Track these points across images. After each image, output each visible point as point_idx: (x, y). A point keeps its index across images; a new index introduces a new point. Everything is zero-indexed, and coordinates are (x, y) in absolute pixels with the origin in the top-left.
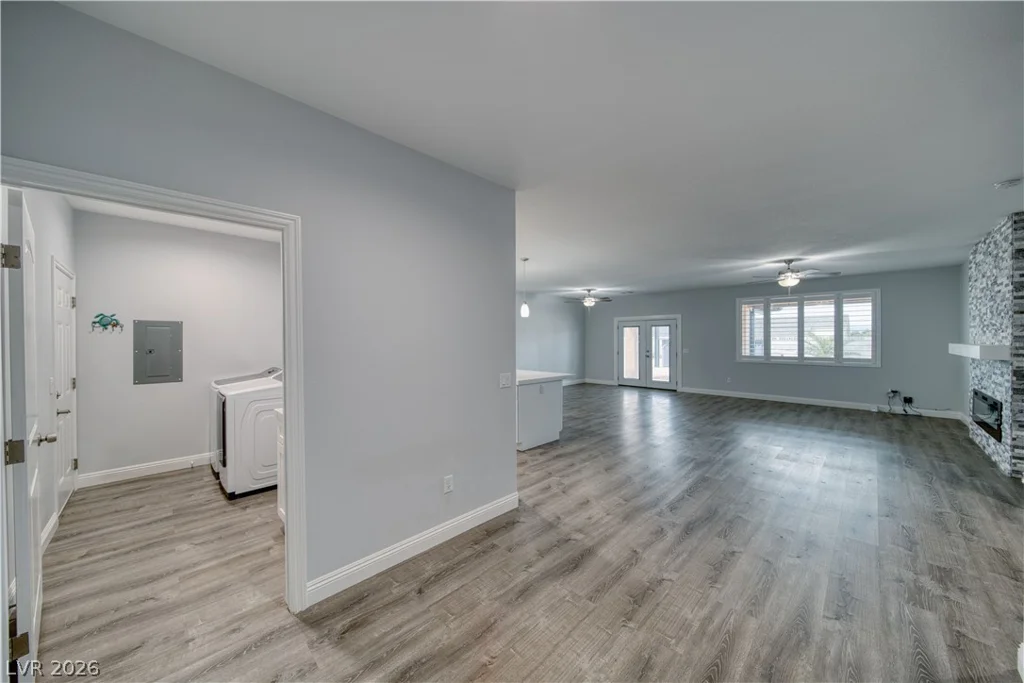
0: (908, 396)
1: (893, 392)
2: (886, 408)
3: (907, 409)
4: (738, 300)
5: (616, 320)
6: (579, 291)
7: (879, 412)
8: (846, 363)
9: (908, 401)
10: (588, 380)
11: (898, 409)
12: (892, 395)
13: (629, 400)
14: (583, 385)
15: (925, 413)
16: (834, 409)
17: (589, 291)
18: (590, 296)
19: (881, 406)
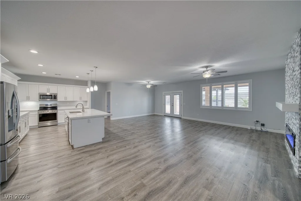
0: (263, 123)
1: (257, 121)
2: (254, 128)
3: (262, 128)
4: (201, 85)
5: (163, 93)
6: (144, 82)
7: (251, 129)
8: (239, 109)
9: (263, 125)
10: (155, 114)
11: (259, 128)
12: (256, 122)
13: (168, 121)
14: (154, 115)
15: (270, 130)
16: (233, 127)
17: (148, 82)
18: (149, 84)
19: (252, 127)
